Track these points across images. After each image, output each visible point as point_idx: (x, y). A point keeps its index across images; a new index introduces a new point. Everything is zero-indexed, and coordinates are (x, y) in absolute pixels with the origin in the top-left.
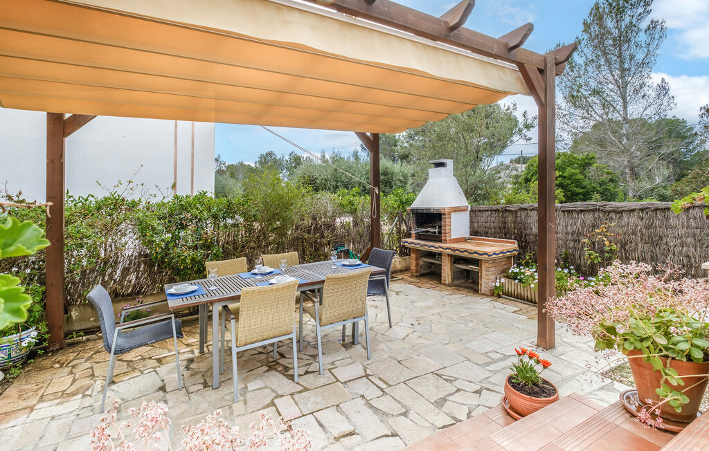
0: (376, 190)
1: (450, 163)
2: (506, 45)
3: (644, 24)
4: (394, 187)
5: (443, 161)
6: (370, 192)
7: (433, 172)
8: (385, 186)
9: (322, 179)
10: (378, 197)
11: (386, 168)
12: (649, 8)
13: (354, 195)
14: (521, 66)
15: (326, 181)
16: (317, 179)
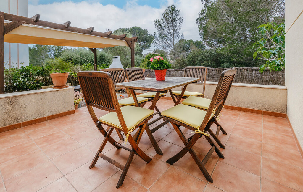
0: (96, 65)
1: (119, 57)
2: (122, 37)
3: (178, 17)
4: (106, 62)
5: (116, 56)
6: (94, 65)
7: (113, 59)
8: (102, 61)
9: (75, 58)
10: (96, 67)
11: (102, 54)
12: (179, 13)
13: (88, 66)
14: (126, 41)
15: (76, 59)
16: (72, 58)
